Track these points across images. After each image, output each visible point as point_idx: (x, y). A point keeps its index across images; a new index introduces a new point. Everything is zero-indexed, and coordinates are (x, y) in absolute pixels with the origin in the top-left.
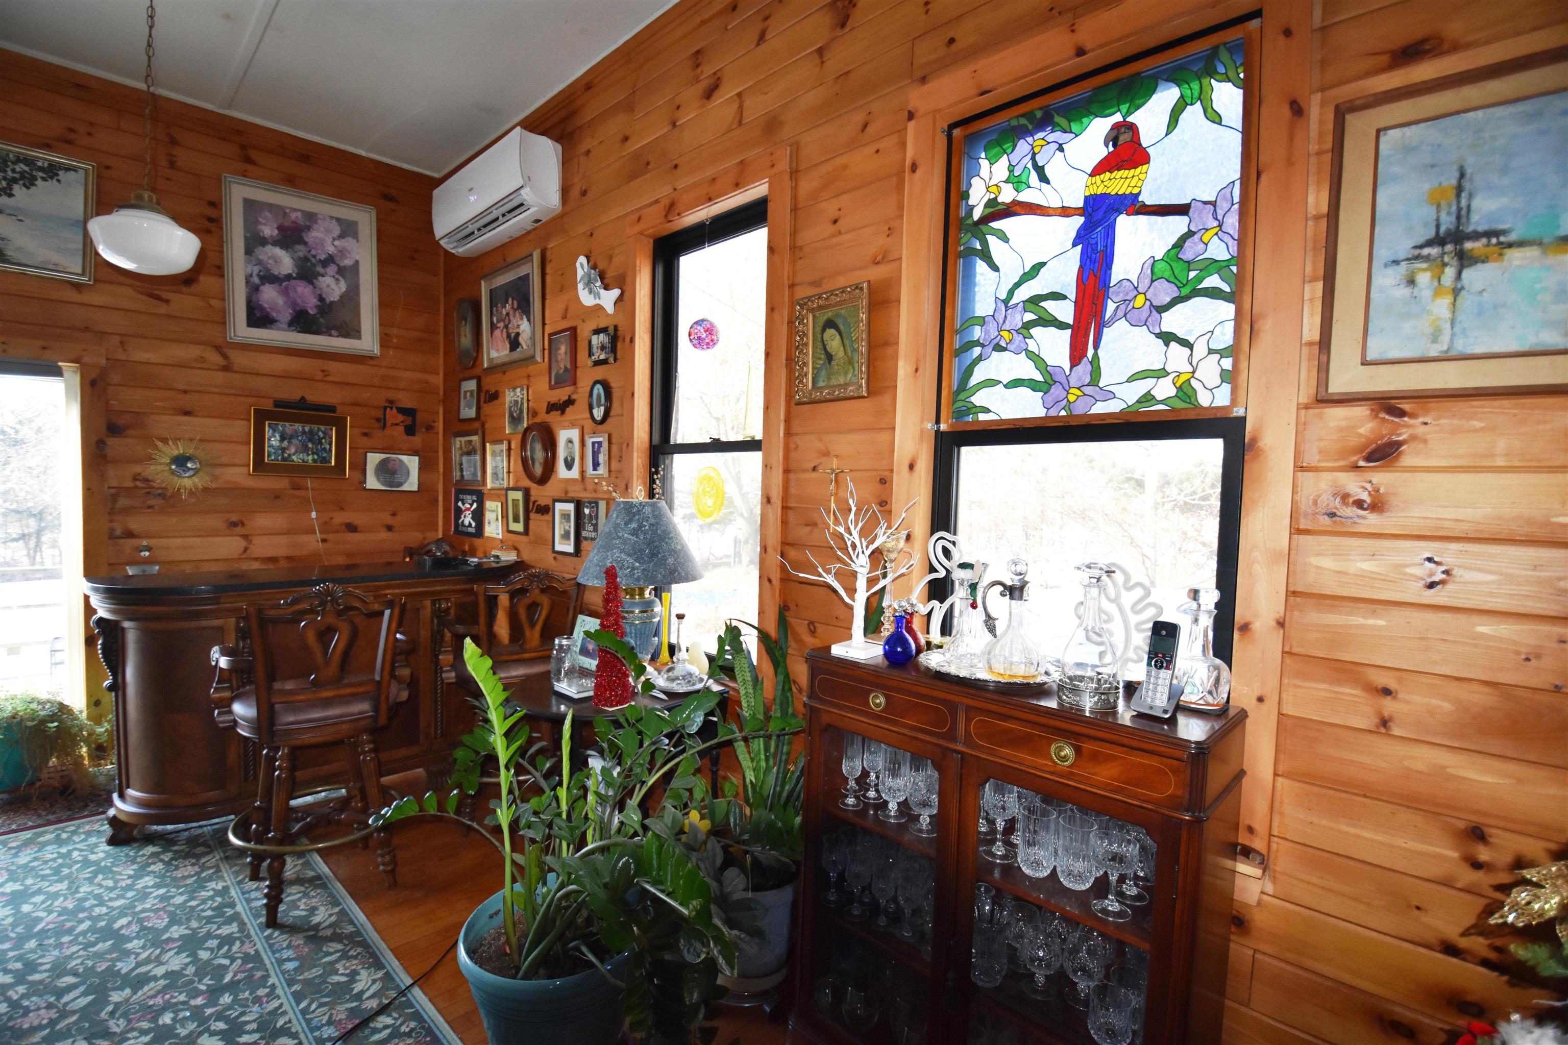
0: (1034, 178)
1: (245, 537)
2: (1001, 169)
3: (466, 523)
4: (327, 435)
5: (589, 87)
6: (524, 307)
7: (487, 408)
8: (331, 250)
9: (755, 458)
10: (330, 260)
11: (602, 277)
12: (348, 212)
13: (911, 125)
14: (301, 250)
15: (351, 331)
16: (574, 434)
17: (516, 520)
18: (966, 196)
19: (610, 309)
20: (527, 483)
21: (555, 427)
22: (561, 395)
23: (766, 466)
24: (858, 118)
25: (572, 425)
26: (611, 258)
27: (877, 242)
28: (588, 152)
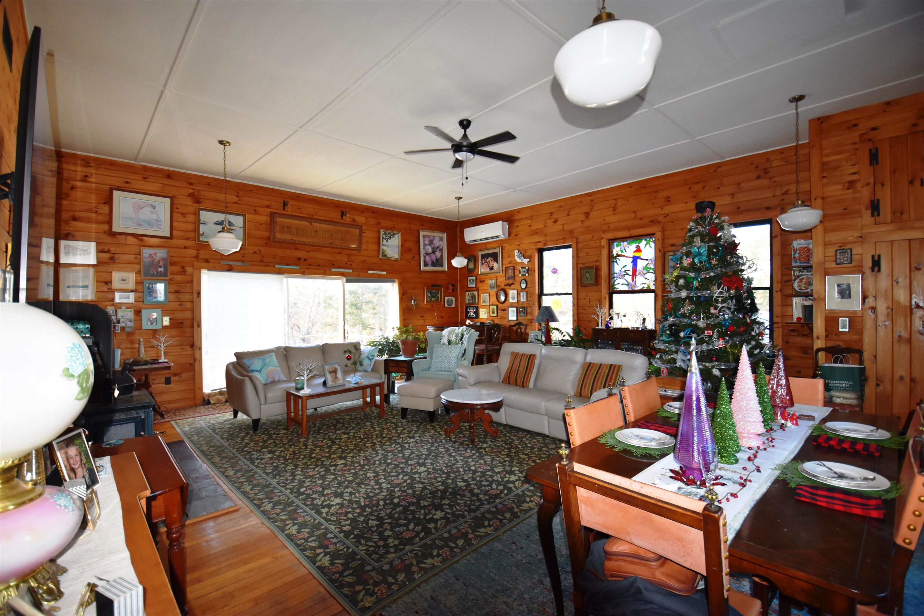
0: (624, 251)
1: (424, 320)
2: (618, 249)
3: (472, 315)
4: (438, 292)
5: (518, 212)
6: (496, 260)
7: (479, 285)
8: (438, 245)
9: (571, 296)
10: (438, 247)
11: (523, 256)
12: (441, 235)
13: (602, 240)
14: (433, 246)
15: (442, 265)
16: (515, 292)
17: (493, 313)
18: (612, 252)
19: (526, 263)
20: (497, 303)
21: (507, 290)
22: (510, 281)
23: (573, 298)
24: (591, 236)
25: (514, 289)
26: (526, 252)
27: (596, 258)
28: (517, 226)
